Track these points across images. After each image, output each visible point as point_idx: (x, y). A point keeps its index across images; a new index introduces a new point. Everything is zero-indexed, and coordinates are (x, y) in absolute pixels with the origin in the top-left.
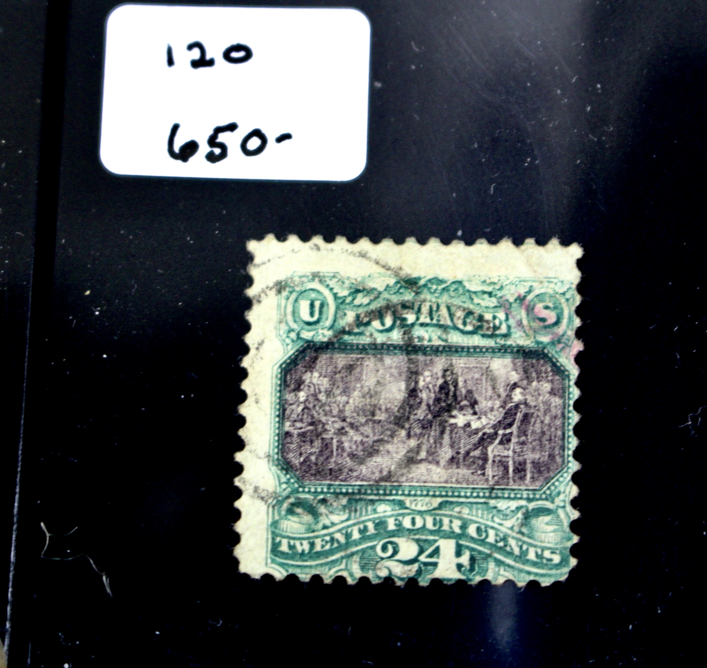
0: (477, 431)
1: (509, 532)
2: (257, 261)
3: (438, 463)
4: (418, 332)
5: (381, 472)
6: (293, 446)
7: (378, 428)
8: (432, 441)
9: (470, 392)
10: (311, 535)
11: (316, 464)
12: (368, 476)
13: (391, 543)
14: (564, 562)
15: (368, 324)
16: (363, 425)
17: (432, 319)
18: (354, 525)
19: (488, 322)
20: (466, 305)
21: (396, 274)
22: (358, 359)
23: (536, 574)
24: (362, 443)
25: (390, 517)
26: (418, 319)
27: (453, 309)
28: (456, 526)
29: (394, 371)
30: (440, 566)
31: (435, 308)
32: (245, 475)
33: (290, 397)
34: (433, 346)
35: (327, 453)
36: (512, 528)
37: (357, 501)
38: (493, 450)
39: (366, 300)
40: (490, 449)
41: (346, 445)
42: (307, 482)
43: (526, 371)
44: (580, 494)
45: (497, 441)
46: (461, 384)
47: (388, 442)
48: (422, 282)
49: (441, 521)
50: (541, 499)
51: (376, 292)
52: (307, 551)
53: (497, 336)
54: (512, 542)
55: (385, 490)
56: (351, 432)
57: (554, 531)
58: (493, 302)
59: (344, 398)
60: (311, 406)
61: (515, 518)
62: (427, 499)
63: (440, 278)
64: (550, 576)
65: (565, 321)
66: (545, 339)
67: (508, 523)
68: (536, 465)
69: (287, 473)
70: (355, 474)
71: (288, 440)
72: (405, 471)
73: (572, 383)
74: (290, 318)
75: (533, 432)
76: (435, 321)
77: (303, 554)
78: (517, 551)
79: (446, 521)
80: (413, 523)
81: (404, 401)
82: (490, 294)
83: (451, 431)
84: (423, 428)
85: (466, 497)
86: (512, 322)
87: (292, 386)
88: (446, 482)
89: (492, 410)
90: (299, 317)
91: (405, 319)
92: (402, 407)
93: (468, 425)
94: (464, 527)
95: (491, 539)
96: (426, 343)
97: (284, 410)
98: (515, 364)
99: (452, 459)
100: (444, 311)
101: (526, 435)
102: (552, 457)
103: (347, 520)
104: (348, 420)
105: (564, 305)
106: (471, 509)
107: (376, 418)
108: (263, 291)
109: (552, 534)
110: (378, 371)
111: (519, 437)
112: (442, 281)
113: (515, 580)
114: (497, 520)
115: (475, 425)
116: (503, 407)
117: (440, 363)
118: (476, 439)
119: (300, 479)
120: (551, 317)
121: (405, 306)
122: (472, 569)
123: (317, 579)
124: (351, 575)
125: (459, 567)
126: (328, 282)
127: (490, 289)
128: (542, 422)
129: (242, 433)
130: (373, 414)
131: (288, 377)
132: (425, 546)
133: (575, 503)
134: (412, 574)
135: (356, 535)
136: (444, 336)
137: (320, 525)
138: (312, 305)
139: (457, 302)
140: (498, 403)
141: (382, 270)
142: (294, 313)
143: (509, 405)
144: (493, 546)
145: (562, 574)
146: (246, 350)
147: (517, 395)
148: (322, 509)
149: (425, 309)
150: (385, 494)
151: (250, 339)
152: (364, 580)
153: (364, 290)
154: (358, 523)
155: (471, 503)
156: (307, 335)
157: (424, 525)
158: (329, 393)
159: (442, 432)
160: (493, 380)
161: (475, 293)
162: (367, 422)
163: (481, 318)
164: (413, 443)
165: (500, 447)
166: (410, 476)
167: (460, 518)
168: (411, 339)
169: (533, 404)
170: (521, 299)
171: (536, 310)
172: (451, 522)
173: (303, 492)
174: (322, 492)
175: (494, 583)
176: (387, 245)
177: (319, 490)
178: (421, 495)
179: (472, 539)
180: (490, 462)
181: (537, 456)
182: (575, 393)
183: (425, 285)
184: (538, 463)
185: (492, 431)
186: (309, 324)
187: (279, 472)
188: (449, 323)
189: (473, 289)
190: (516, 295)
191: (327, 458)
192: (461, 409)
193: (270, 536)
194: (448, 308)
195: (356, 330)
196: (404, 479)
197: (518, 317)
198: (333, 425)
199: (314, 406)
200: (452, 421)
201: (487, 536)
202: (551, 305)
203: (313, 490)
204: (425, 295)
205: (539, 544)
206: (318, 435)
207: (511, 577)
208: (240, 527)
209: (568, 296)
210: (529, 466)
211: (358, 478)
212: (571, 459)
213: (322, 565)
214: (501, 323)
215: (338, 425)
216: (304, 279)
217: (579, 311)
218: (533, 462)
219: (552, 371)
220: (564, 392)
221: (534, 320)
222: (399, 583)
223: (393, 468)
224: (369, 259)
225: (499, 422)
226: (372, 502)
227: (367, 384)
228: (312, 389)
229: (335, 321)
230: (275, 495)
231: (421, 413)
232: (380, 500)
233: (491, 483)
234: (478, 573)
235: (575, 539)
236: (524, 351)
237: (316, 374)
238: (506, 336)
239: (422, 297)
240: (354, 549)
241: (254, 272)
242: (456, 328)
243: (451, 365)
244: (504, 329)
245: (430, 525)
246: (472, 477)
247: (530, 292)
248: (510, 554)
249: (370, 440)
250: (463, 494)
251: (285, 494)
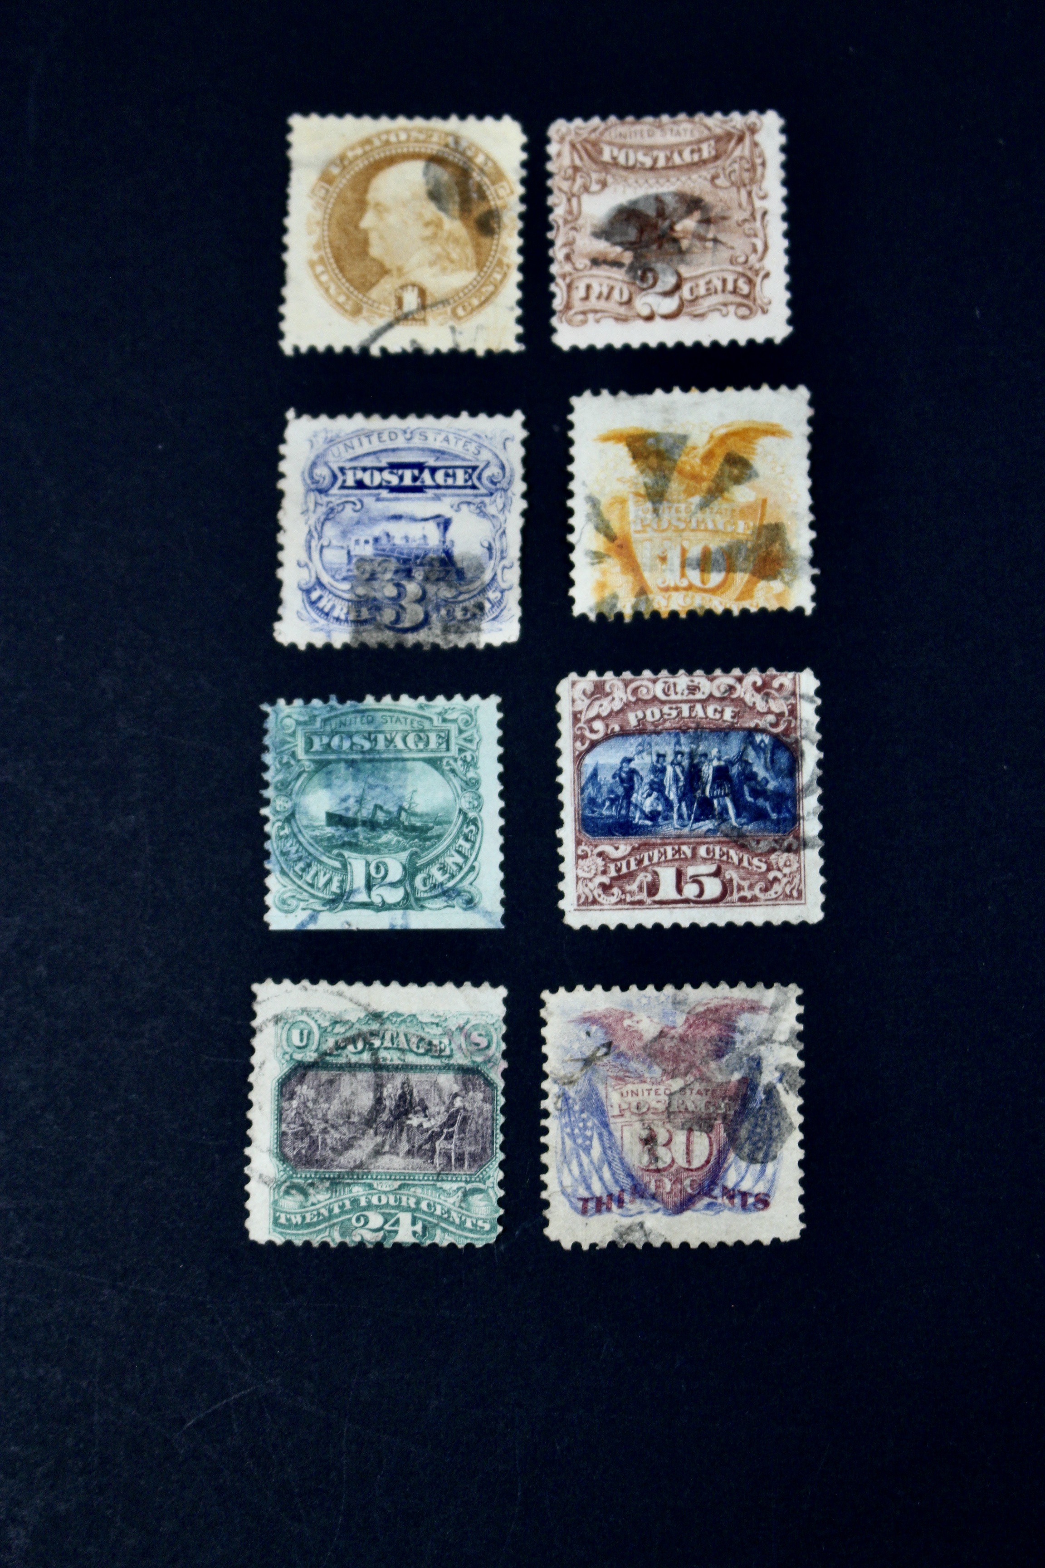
0: (427, 1130)
1: (452, 1207)
2: (259, 998)
3: (398, 1154)
4: (383, 1054)
5: (355, 1161)
6: (288, 1143)
7: (353, 1128)
8: (393, 1137)
9: (422, 1100)
10: (303, 1210)
11: (306, 1156)
12: (346, 1164)
13: (363, 1215)
14: (493, 1229)
15: (344, 1048)
16: (340, 1126)
17: (393, 1044)
18: (335, 1202)
19: (435, 1046)
20: (419, 1033)
21: (366, 1009)
22: (337, 1075)
23: (472, 1239)
24: (341, 1140)
25: (362, 1195)
26: (382, 1043)
27: (409, 1036)
28: (412, 1203)
29: (365, 1084)
30: (400, 1233)
31: (395, 1036)
32: (252, 1165)
33: (285, 1105)
34: (393, 1065)
35: (314, 1147)
36: (454, 1204)
37: (337, 1184)
38: (440, 1144)
39: (342, 1030)
40: (437, 1143)
41: (329, 1141)
42: (299, 1170)
43: (464, 1084)
44: (505, 1177)
45: (443, 1137)
46: (415, 1093)
47: (360, 1139)
48: (385, 1016)
49: (400, 1199)
50: (475, 1181)
51: (350, 1024)
52: (300, 1222)
53: (442, 1057)
54: (454, 1215)
55: (358, 1175)
56: (332, 1131)
57: (486, 1206)
58: (439, 1031)
59: (326, 1106)
60: (301, 1111)
61: (455, 1197)
62: (390, 1182)
63: (399, 1012)
64: (482, 1240)
65: (494, 1046)
66: (479, 1059)
67: (451, 1200)
68: (472, 1156)
69: (284, 1163)
70: (335, 1163)
71: (285, 1138)
72: (373, 1161)
73: (499, 1093)
74: (284, 1043)
75: (470, 1130)
76: (395, 1046)
77: (296, 1225)
78: (457, 1221)
79: (404, 1199)
80: (380, 1200)
81: (372, 1107)
82: (437, 1025)
83: (408, 1130)
84: (387, 1127)
85: (420, 1180)
86: (454, 1046)
87: (287, 1096)
88: (404, 1169)
89: (439, 1113)
90: (292, 1042)
91: (372, 1044)
92: (370, 1112)
93: (421, 1125)
94: (418, 1203)
95: (438, 1212)
96: (388, 1062)
97: (281, 1115)
98: (456, 1079)
99: (410, 1153)
100: (402, 1038)
101: (465, 1133)
102: (484, 1149)
103: (330, 1198)
104: (330, 1122)
105: (493, 1033)
106: (423, 1189)
107: (351, 1120)
108: (264, 1023)
109: (484, 1208)
110: (352, 1084)
111: (459, 1134)
112: (399, 1015)
113: (456, 1243)
114: (442, 1197)
115: (426, 1125)
116: (447, 1111)
117: (399, 1078)
118: (426, 1135)
119: (294, 1168)
120: (484, 1042)
121: (373, 1034)
122: (424, 1235)
123: (307, 1244)
124: (333, 1240)
125: (414, 1233)
126: (314, 1015)
127: (436, 1021)
128: (477, 1123)
129: (250, 1132)
130: (349, 1117)
131: (284, 1089)
132: (389, 1218)
133: (501, 1184)
134: (379, 1239)
135: (337, 1210)
136: (402, 1057)
137: (309, 1203)
138: (302, 1034)
139: (412, 1030)
140: (443, 1109)
141: (355, 1006)
142: (289, 1040)
143: (452, 1110)
144: (440, 1218)
145: (492, 1238)
146: (251, 1068)
147: (458, 1103)
148: (311, 1191)
149: (388, 1037)
150: (358, 1179)
151: (255, 1060)
152: (343, 1245)
153: (341, 1021)
154: (338, 1201)
155: (423, 1185)
156: (298, 1056)
157: (388, 1202)
158: (315, 1101)
159: (401, 1131)
160: (440, 1091)
161: (426, 1024)
162: (344, 1123)
163: (430, 1043)
164: (379, 1139)
165: (445, 1142)
166: (377, 1164)
167: (415, 1196)
168: (377, 1059)
169: (470, 1109)
170: (461, 1029)
171: (472, 1037)
172: (408, 1199)
173: (296, 1177)
174: (311, 1177)
175: (440, 1245)
176: (359, 986)
177: (308, 1176)
178: (386, 1179)
179: (424, 1212)
180: (437, 1153)
181: (473, 1149)
182: (502, 1100)
183: (388, 1018)
184: (474, 1154)
185: (439, 1130)
186: (299, 1048)
187: (278, 1162)
188: (406, 1046)
189: (424, 1020)
190: (457, 1026)
191: (314, 1151)
192: (416, 1113)
193: (272, 1211)
194: (406, 1035)
195: (335, 1053)
196: (372, 1166)
197: (459, 1042)
198: (318, 1126)
199: (304, 1112)
200: (409, 1122)
201: (435, 1210)
202: (483, 1033)
203: (303, 1176)
204: (388, 1025)
205: (474, 1215)
206: (307, 1134)
207: (453, 1241)
208: (249, 1205)
209: (496, 1026)
210: (467, 1156)
211: (337, 1166)
212: (498, 1151)
213: (311, 1233)
214: (445, 1047)
215: (322, 1126)
216: (296, 1013)
217: (505, 1038)
218: (470, 1154)
219: (484, 1083)
220: (493, 1099)
221: (470, 1045)
222: (369, 1246)
223: (364, 1158)
224: (345, 997)
225: (444, 1123)
226: (349, 1185)
227: (344, 1094)
228: (302, 1098)
229: (319, 1045)
230: (276, 1180)
231: (385, 1116)
232: (354, 1183)
233: (438, 1169)
234: (429, 1238)
235: (501, 1212)
236: (463, 1069)
237: (305, 1087)
238: (450, 1057)
239: (386, 1026)
240: (335, 1221)
241: (257, 1008)
242: (411, 1051)
243: (408, 1079)
244: (447, 1052)
245: (392, 1202)
246: (424, 1166)
247: (467, 1023)
248: (453, 1223)
249: (347, 1138)
250: (417, 1178)
251: (283, 1179)
